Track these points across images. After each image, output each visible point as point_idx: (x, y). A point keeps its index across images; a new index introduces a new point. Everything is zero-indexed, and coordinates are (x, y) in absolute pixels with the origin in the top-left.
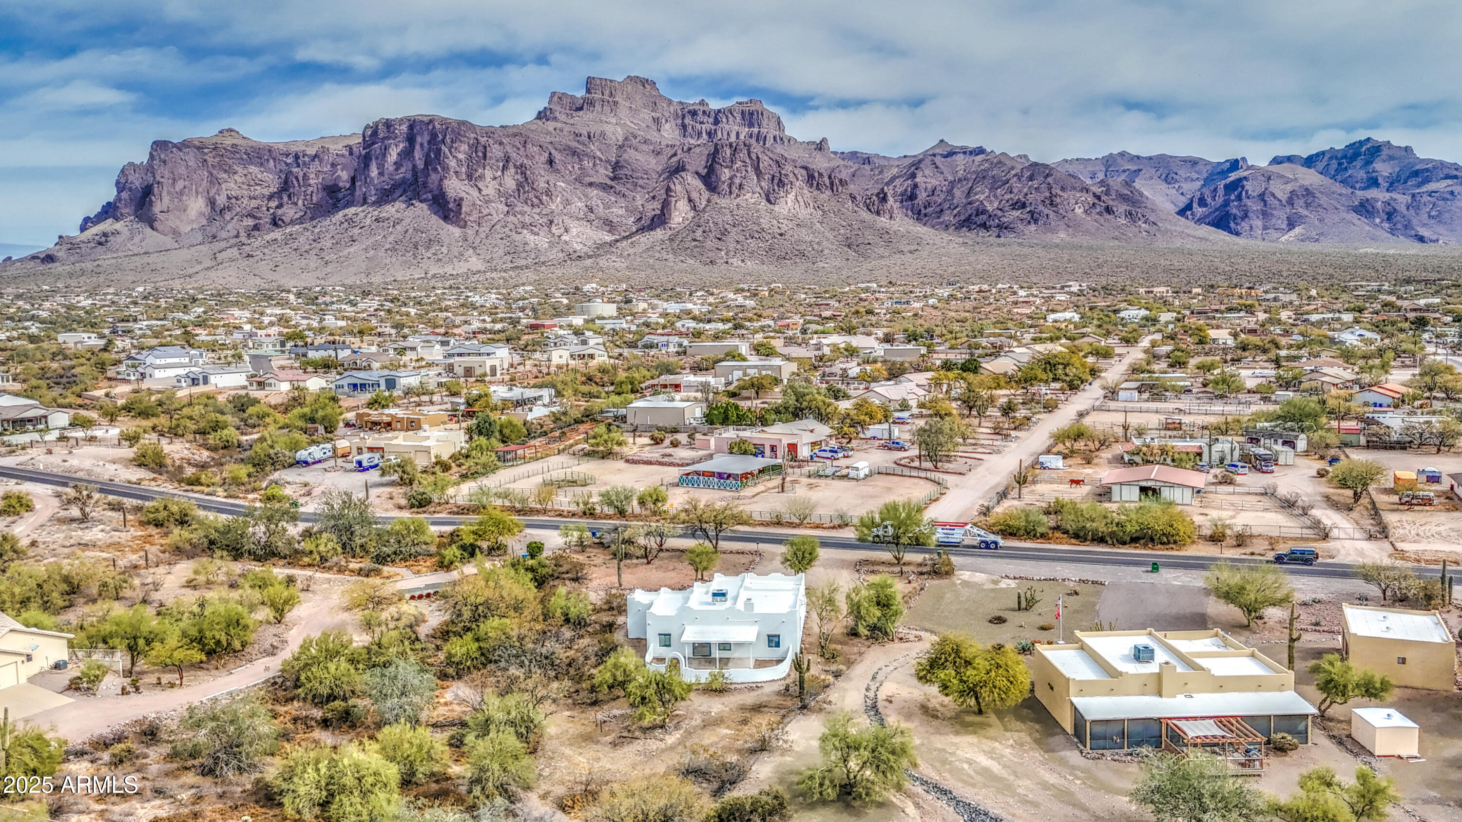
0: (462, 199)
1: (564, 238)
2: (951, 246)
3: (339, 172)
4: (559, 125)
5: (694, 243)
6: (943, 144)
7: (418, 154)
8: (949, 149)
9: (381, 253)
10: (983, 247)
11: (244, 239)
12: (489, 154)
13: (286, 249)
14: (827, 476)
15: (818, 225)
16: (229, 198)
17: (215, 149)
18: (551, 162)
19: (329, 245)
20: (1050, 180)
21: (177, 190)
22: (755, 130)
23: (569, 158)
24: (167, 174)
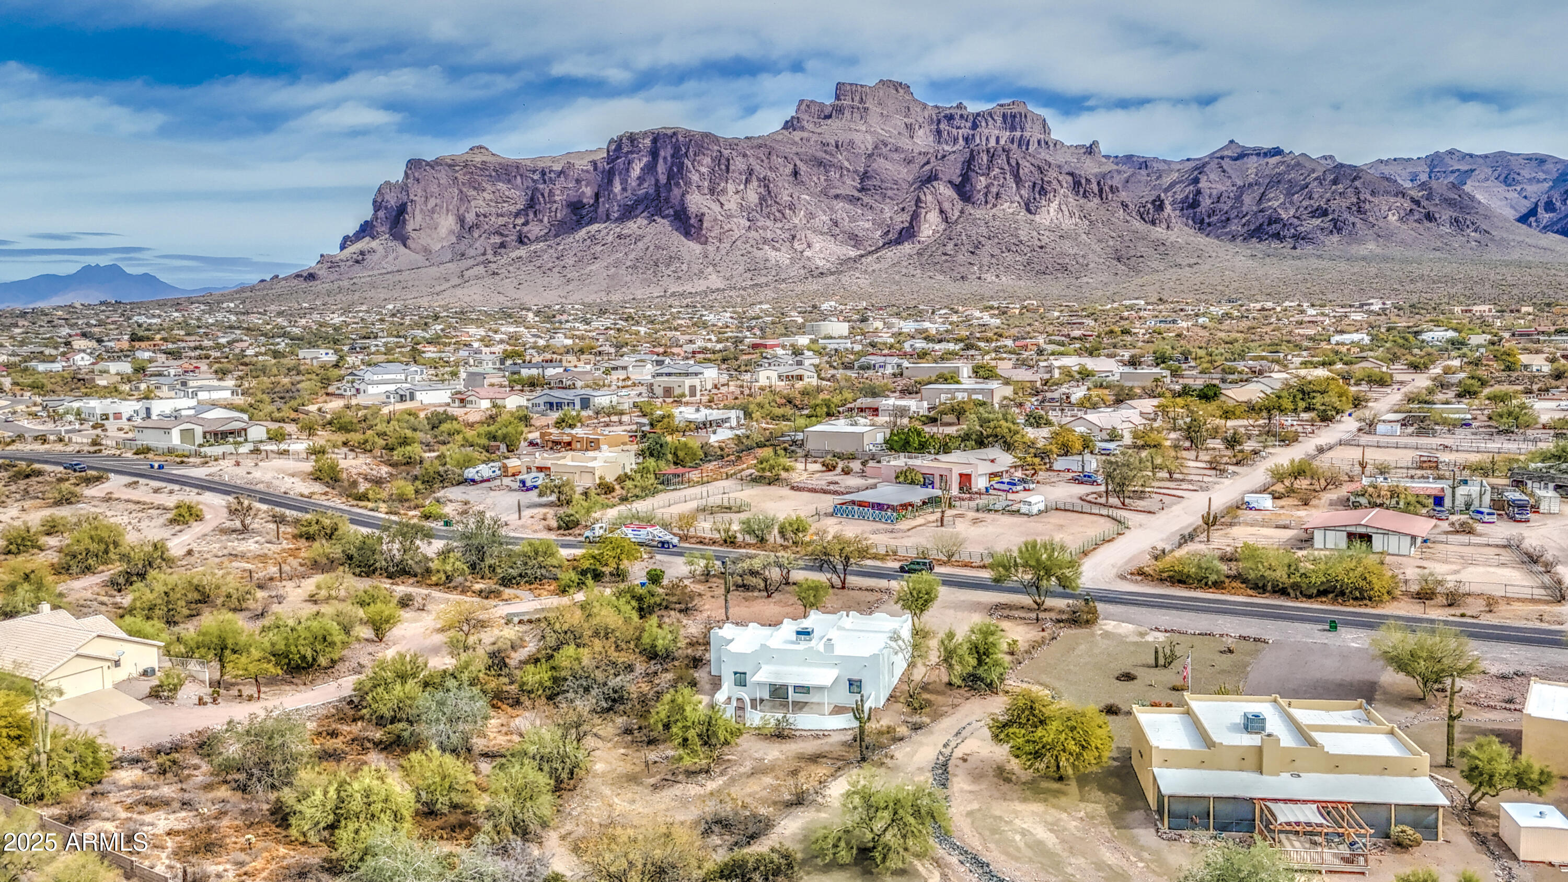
0: (703, 214)
1: (806, 254)
2: (1239, 258)
3: (584, 188)
4: (805, 135)
5: (944, 258)
6: (1233, 146)
7: (661, 168)
8: (1239, 151)
9: (622, 271)
10: (1275, 260)
11: (490, 257)
12: (732, 168)
13: (531, 267)
14: (996, 511)
15: (1084, 236)
16: (477, 215)
17: (466, 166)
18: (796, 173)
19: (571, 262)
20: (1357, 183)
21: (429, 207)
22: (1018, 134)
23: (815, 169)
24: (420, 193)
